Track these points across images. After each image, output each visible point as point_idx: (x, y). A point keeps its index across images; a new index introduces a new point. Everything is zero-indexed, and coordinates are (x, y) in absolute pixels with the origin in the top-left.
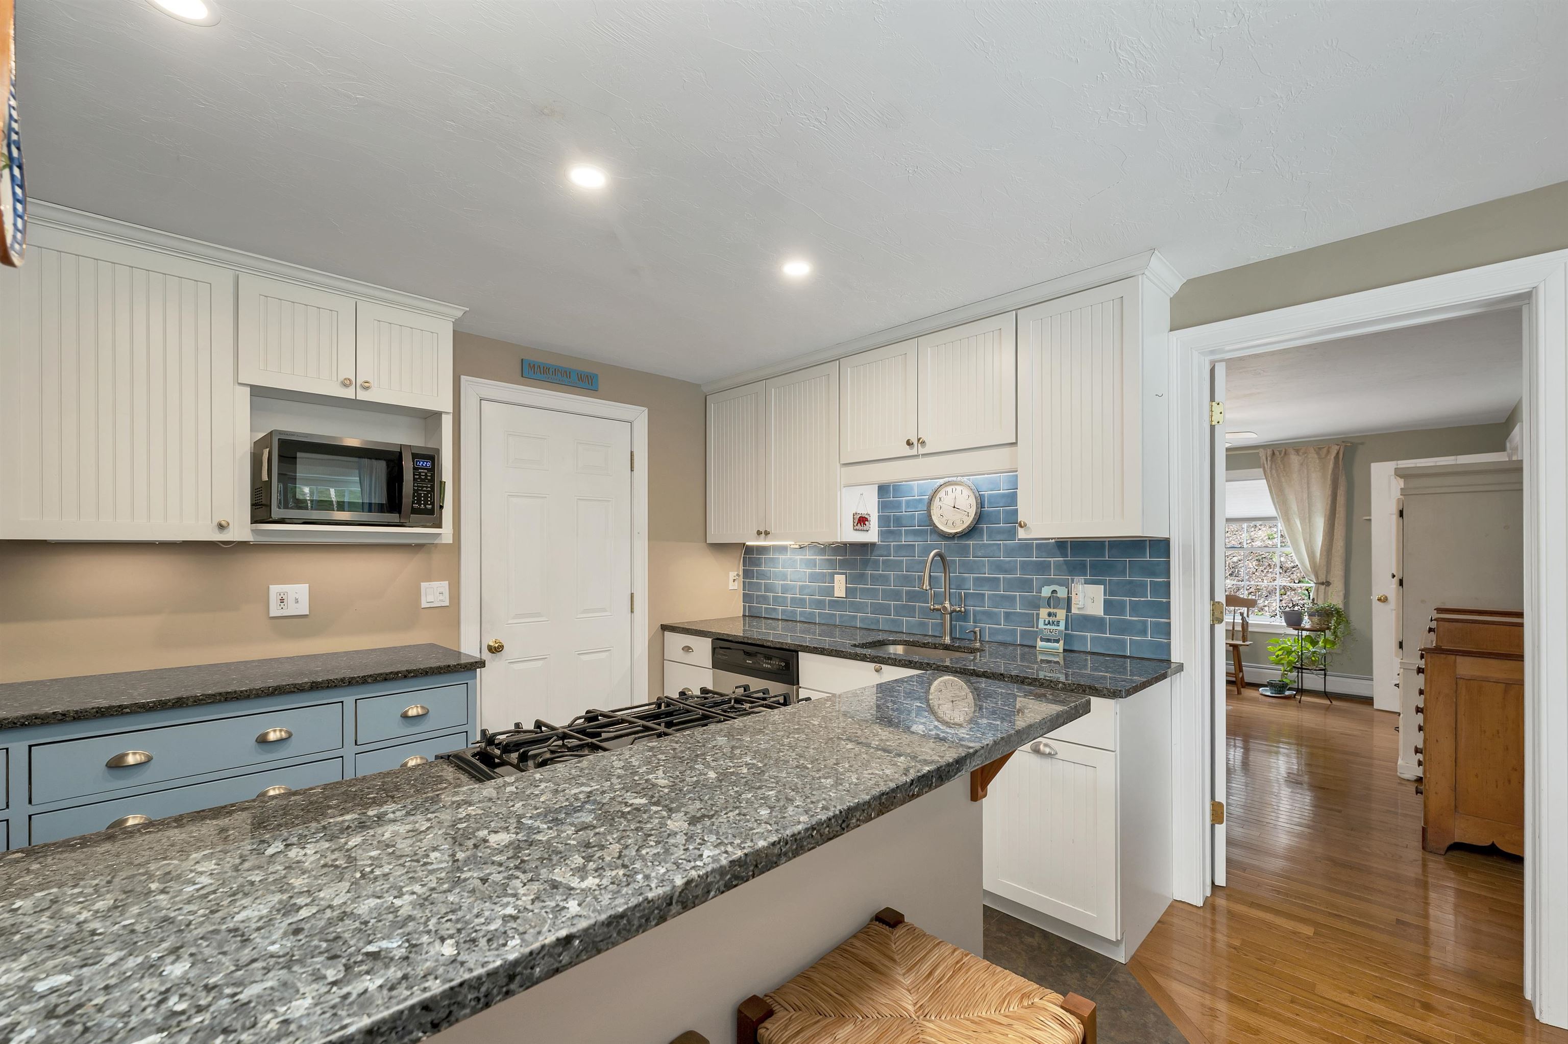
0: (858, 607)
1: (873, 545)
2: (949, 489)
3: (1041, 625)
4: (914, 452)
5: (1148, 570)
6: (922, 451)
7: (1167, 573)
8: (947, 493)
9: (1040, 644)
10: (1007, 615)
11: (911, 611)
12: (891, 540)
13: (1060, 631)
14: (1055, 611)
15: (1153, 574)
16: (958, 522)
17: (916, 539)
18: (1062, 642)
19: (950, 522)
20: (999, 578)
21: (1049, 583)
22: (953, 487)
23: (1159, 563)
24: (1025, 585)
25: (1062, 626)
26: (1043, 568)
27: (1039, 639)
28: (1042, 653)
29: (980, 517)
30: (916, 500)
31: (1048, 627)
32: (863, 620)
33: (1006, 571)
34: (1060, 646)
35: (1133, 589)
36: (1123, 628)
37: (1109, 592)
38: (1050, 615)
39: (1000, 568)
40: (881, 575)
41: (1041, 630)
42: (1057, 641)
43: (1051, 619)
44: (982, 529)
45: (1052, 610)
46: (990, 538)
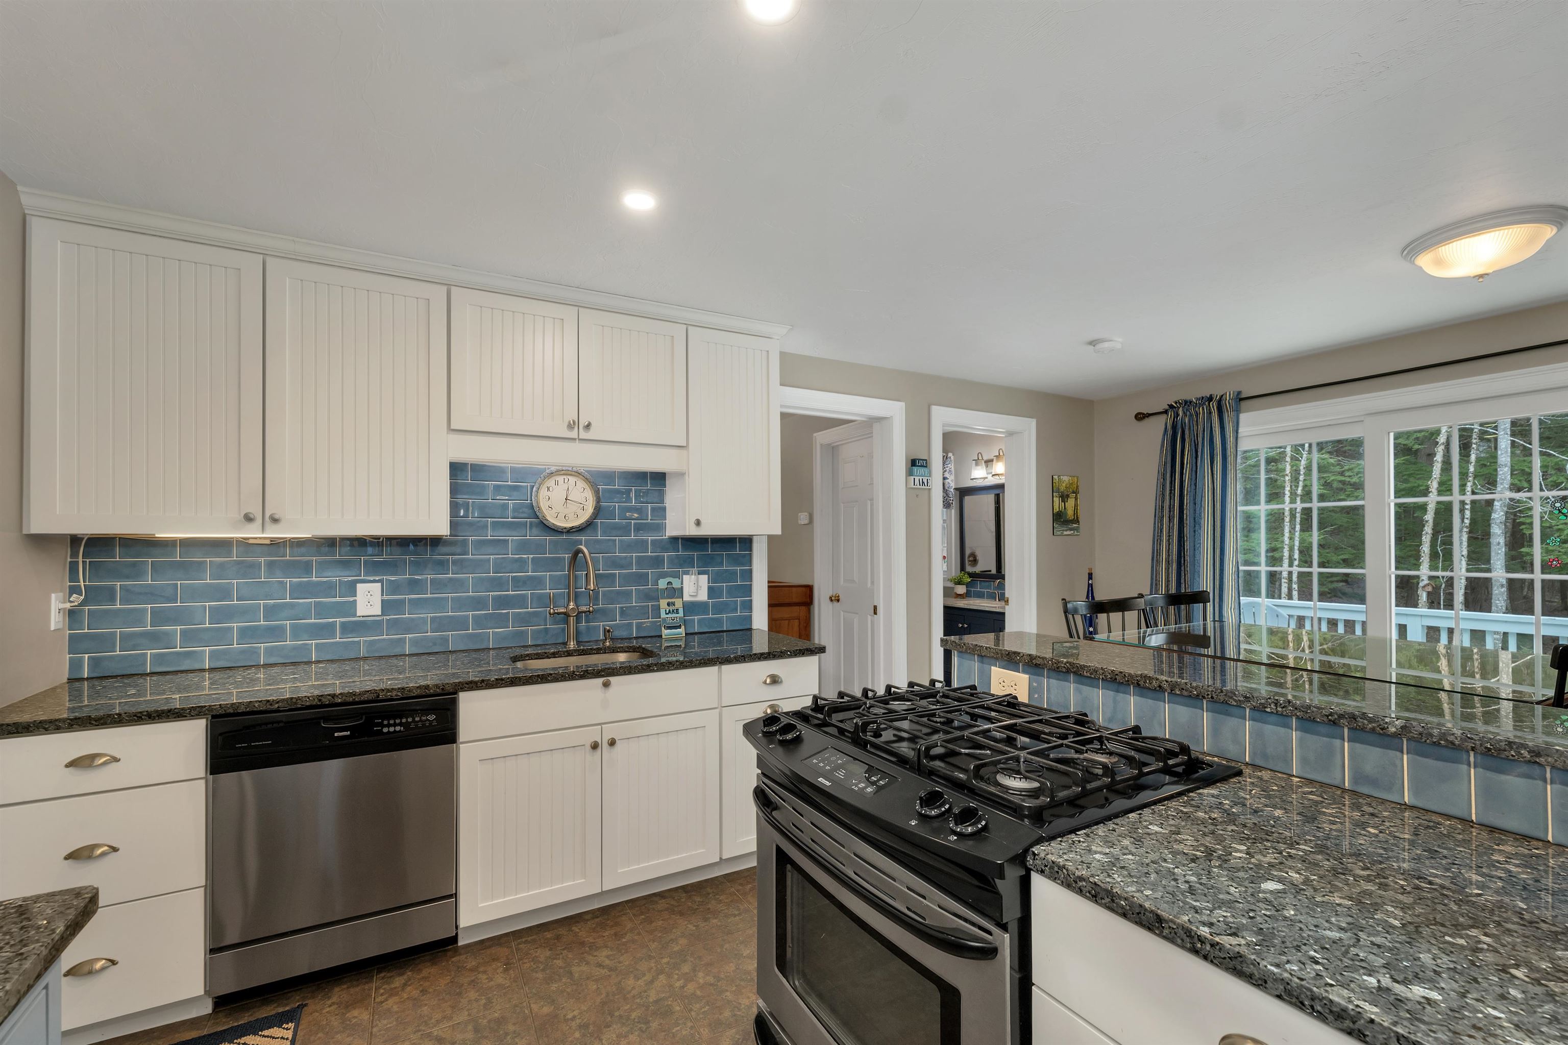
0: (408, 627)
1: (435, 541)
2: (560, 479)
3: (663, 615)
4: (574, 434)
5: (737, 560)
6: (583, 435)
7: (750, 562)
8: (557, 483)
9: (665, 632)
10: (623, 612)
11: (502, 620)
12: (468, 534)
13: (680, 618)
14: (673, 600)
15: (743, 564)
16: (571, 516)
17: (509, 533)
18: (683, 627)
19: (561, 516)
20: (615, 574)
21: (664, 575)
22: (565, 477)
23: (744, 556)
24: (641, 579)
25: (681, 614)
26: (657, 562)
27: (663, 628)
28: (667, 640)
29: (598, 511)
30: (509, 486)
31: (670, 615)
33: (622, 567)
34: (682, 630)
35: (731, 576)
36: (720, 608)
37: (713, 579)
38: (668, 604)
39: (615, 564)
40: (451, 579)
41: (664, 620)
42: (679, 627)
43: (671, 608)
44: (596, 524)
45: (670, 600)
46: (604, 533)
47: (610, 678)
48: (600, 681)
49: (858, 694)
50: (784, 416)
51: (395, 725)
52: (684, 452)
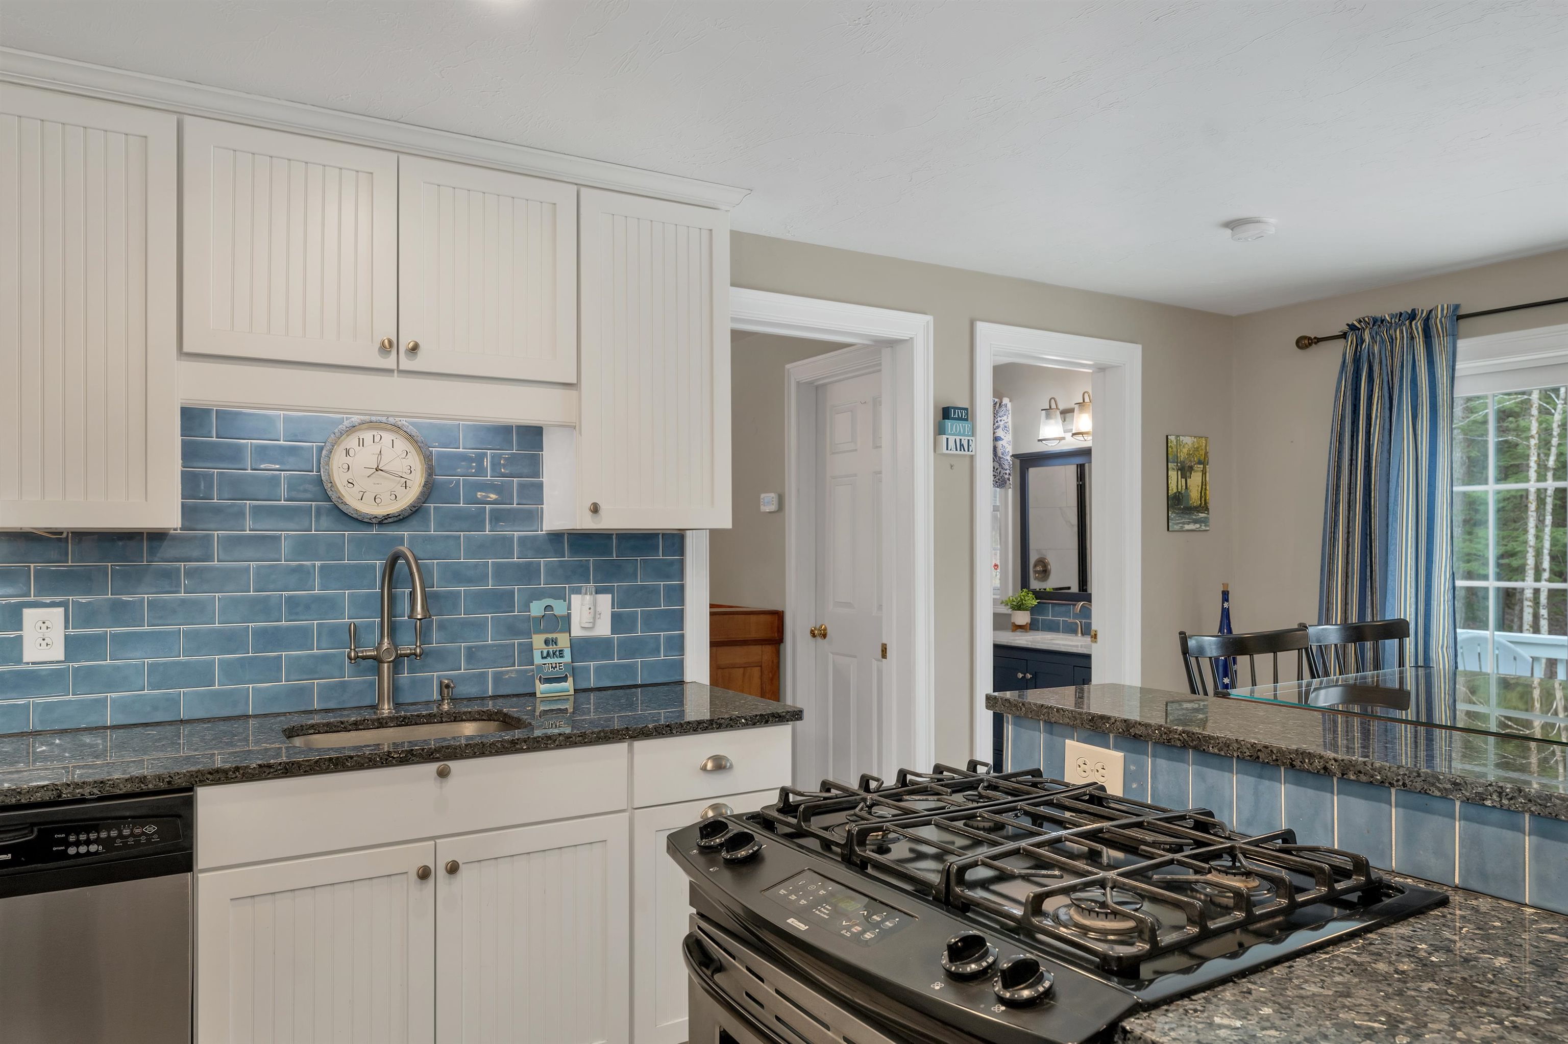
0: (111, 680)
1: (157, 537)
2: (367, 436)
3: (538, 660)
4: (389, 362)
5: (659, 572)
6: (406, 364)
7: (681, 573)
8: (361, 442)
9: (541, 688)
10: (471, 655)
11: (271, 669)
12: (212, 526)
13: (565, 664)
14: (554, 636)
15: (668, 577)
16: (386, 497)
17: (281, 525)
18: (570, 680)
19: (369, 497)
20: (459, 593)
21: (538, 595)
22: (375, 433)
23: (672, 563)
24: (502, 600)
25: (567, 658)
26: (528, 573)
27: (537, 682)
28: (544, 700)
29: (430, 490)
30: (281, 447)
31: (549, 660)
32: (121, 706)
33: (469, 581)
34: (569, 685)
35: (647, 596)
36: (631, 649)
37: (620, 601)
38: (547, 642)
39: (458, 576)
40: (183, 602)
41: (540, 667)
42: (564, 679)
43: (551, 648)
44: (427, 511)
45: (550, 636)
47: (450, 763)
48: (433, 767)
49: (854, 784)
50: (737, 336)
51: (88, 842)
52: (573, 393)
